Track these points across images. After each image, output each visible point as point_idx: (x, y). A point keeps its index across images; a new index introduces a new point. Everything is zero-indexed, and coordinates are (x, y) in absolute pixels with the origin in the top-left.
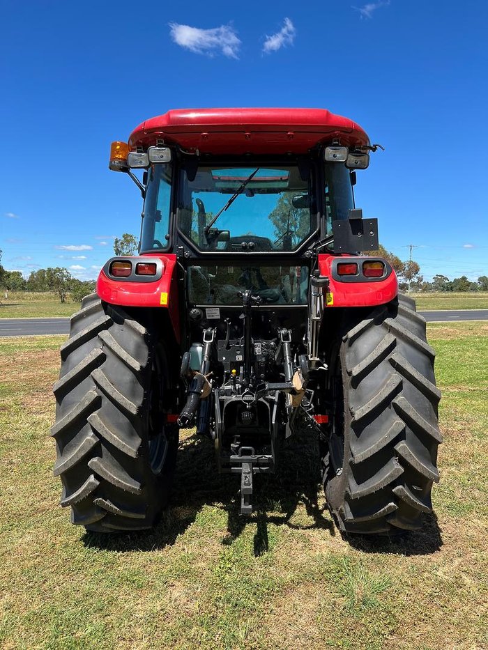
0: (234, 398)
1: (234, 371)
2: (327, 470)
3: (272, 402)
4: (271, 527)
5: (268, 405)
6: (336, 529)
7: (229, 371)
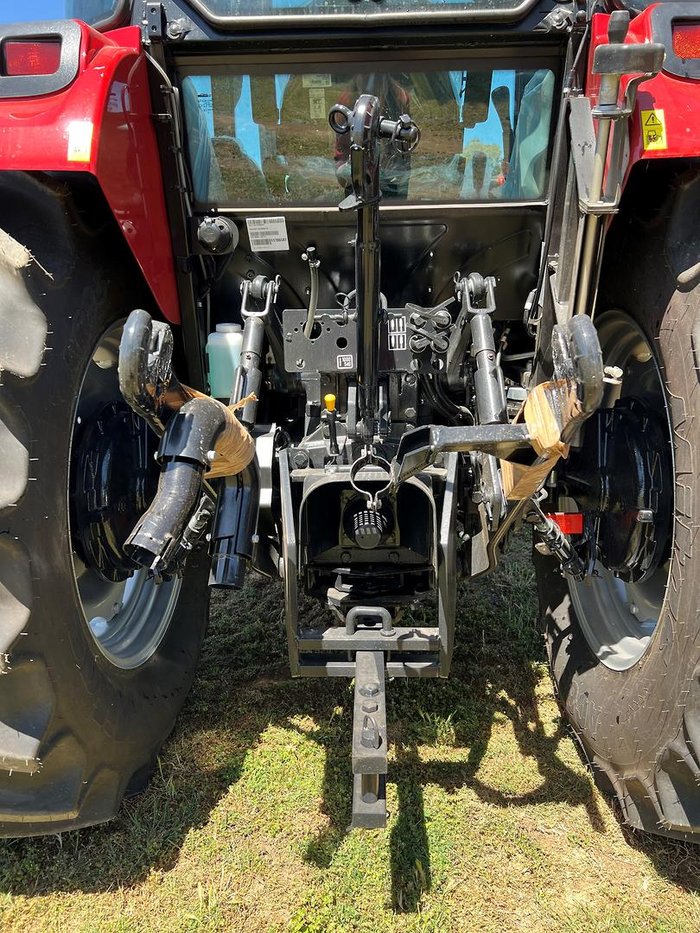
0: (331, 475)
1: (330, 398)
2: (566, 642)
3: (438, 485)
4: (433, 796)
5: (429, 492)
6: (602, 805)
7: (317, 402)
